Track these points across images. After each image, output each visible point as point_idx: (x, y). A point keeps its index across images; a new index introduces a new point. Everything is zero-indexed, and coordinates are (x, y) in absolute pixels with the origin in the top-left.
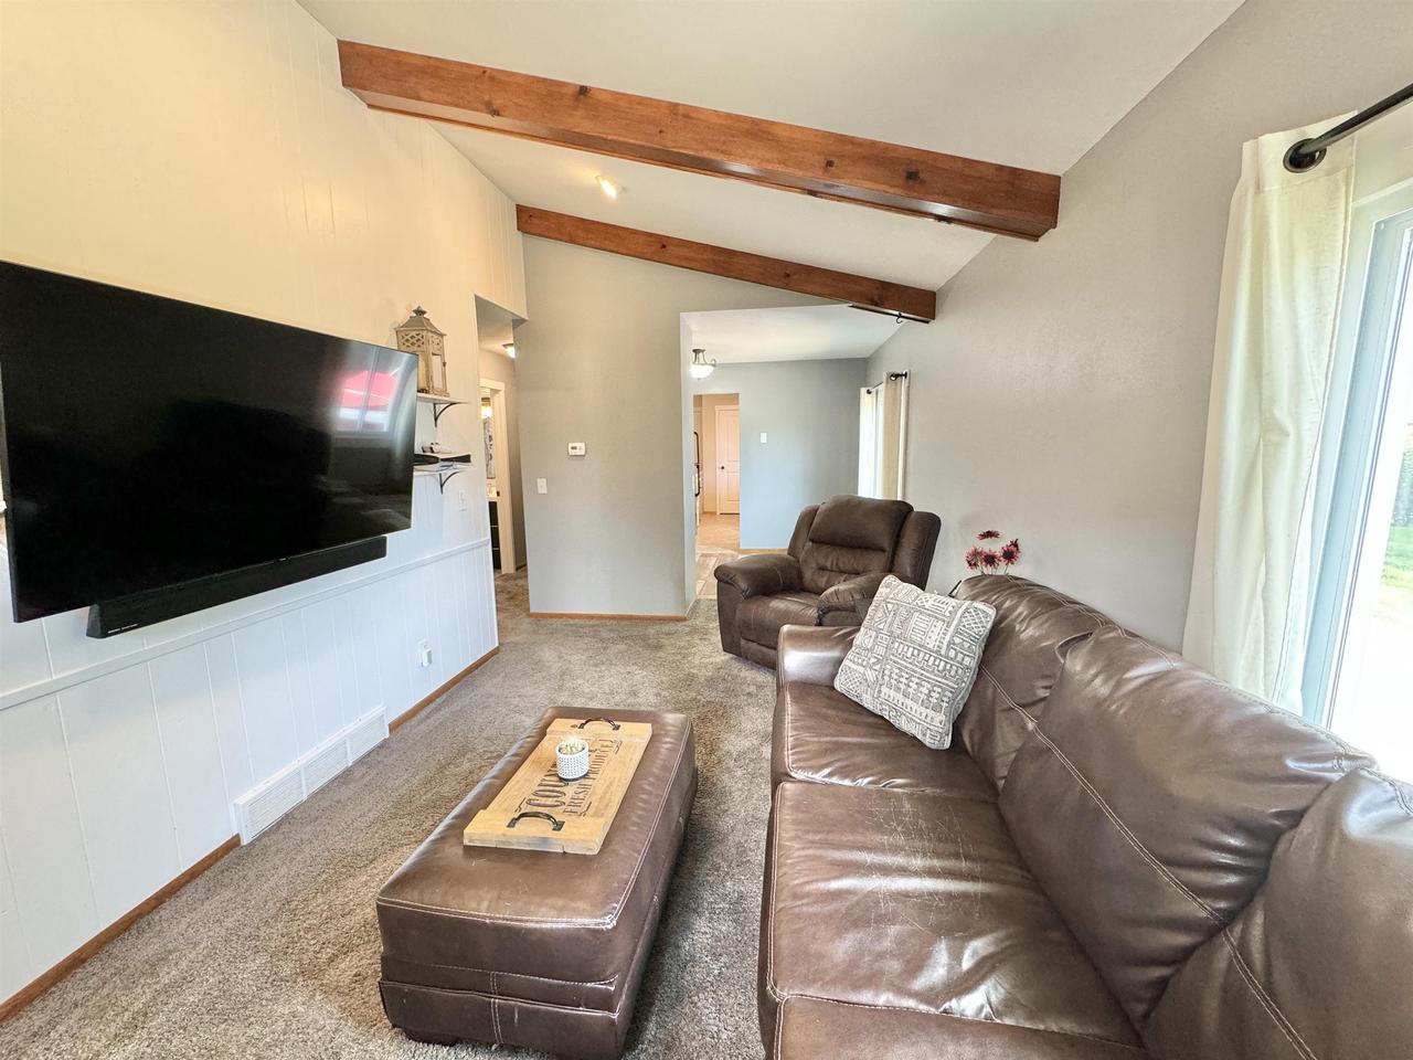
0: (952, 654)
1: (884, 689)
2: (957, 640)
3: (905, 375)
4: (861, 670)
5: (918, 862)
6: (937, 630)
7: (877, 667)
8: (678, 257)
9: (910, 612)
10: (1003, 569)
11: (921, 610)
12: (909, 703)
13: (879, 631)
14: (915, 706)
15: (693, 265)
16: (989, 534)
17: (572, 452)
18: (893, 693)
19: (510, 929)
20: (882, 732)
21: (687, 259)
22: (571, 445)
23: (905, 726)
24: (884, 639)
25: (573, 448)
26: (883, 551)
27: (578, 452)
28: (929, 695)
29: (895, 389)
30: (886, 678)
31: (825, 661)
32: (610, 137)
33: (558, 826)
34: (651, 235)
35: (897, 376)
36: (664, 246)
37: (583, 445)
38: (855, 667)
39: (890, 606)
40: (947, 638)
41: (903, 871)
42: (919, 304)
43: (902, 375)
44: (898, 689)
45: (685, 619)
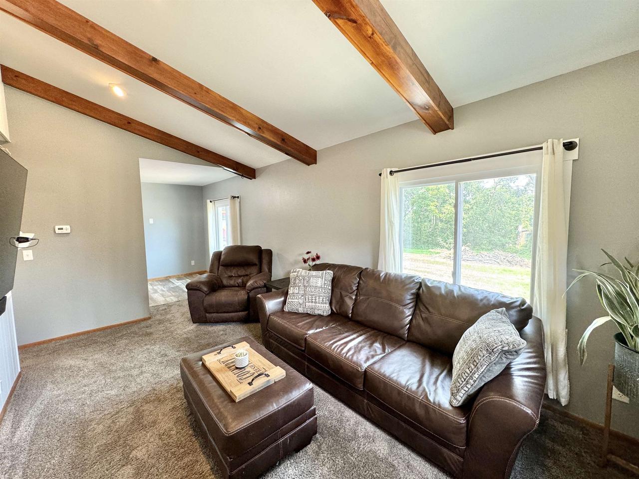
0: (325, 286)
1: (307, 304)
2: (326, 282)
3: (238, 197)
4: (297, 300)
5: (354, 336)
6: (319, 281)
7: (303, 298)
8: (139, 130)
9: (309, 278)
10: (318, 262)
11: (313, 276)
12: (317, 304)
13: (299, 287)
14: (319, 305)
15: (148, 136)
16: (308, 253)
17: (57, 231)
18: (310, 304)
19: (288, 406)
20: (307, 318)
21: (146, 133)
22: (57, 227)
23: (317, 312)
24: (302, 288)
25: (59, 229)
26: (255, 265)
27: (64, 231)
28: (323, 300)
29: (234, 203)
30: (307, 300)
31: (279, 303)
32: (170, 86)
33: (268, 376)
34: (120, 115)
35: (234, 197)
36: (130, 123)
37: (68, 227)
38: (294, 300)
39: (301, 278)
40: (323, 282)
41: (354, 339)
42: (247, 172)
43: (236, 197)
44: (312, 302)
45: (150, 318)
